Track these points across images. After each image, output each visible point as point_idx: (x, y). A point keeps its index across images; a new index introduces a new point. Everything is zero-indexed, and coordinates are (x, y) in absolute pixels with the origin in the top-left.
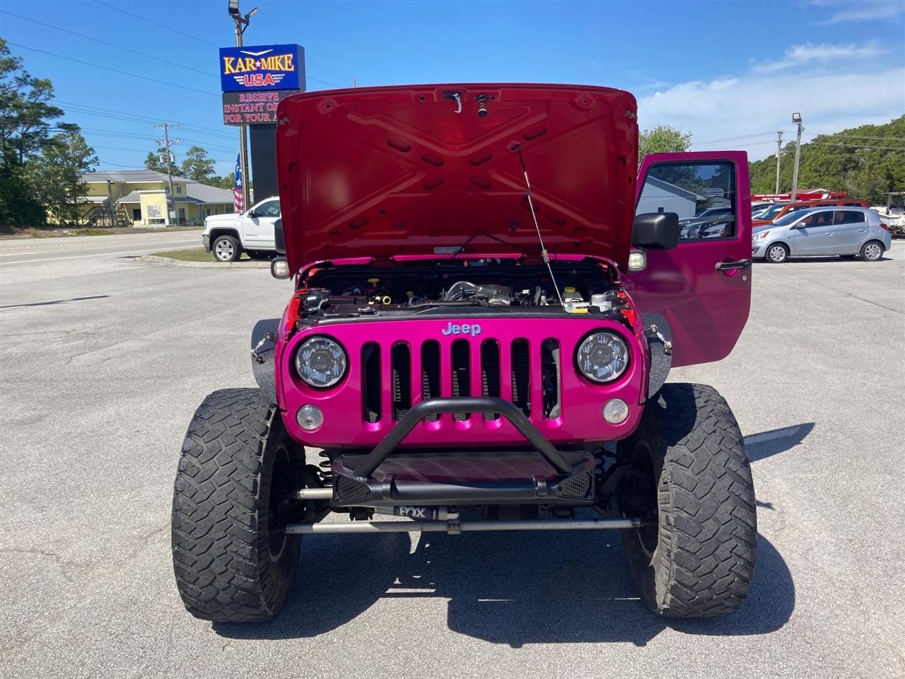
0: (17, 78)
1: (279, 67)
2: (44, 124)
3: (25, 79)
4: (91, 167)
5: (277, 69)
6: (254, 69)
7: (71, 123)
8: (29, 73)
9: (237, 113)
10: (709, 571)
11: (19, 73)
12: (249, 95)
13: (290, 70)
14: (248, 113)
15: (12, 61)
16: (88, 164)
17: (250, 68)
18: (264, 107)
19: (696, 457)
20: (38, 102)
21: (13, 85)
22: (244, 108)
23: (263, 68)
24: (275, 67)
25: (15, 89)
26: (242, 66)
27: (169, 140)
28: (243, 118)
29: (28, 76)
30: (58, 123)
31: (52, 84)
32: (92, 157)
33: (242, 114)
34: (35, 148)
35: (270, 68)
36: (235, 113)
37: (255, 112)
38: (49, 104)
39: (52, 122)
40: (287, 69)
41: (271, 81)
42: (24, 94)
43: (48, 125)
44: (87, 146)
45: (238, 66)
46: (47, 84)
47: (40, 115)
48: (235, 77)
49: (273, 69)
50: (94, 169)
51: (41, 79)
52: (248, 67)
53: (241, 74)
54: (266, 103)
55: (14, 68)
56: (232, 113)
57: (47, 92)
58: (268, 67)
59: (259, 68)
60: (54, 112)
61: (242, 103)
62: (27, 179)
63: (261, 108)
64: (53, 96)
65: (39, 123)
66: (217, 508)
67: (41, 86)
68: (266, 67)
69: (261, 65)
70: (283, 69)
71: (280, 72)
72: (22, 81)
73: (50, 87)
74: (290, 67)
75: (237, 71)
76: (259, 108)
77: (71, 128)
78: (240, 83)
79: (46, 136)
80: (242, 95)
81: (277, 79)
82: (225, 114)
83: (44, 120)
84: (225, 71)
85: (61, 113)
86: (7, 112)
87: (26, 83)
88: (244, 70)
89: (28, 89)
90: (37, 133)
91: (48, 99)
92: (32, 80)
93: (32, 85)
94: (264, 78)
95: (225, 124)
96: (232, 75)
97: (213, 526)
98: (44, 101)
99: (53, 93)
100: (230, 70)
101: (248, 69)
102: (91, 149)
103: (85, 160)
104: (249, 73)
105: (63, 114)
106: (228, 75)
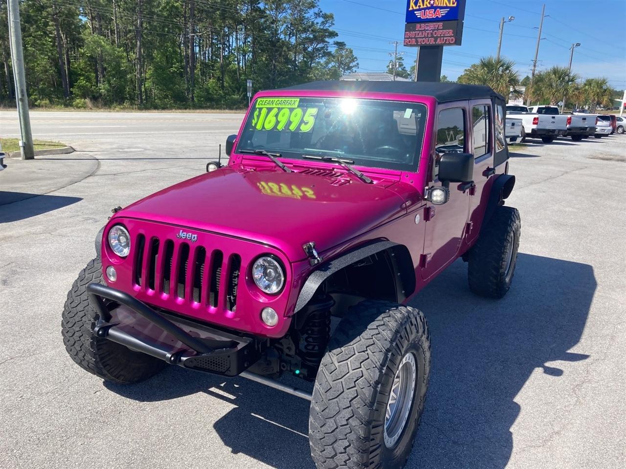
0: (315, 13)
1: (446, 4)
2: (327, 42)
3: (319, 14)
4: (354, 69)
5: (445, 5)
6: (429, 6)
7: (341, 41)
8: (322, 10)
9: (413, 38)
10: (330, 457)
11: (316, 10)
12: (423, 25)
13: (453, 5)
14: (420, 38)
15: (313, 2)
16: (352, 67)
17: (426, 5)
18: (432, 34)
19: (339, 367)
20: (325, 28)
21: (312, 18)
22: (418, 34)
23: (435, 5)
24: (443, 4)
25: (313, 20)
26: (421, 4)
27: (397, 52)
28: (417, 42)
29: (321, 12)
30: (334, 42)
31: (334, 16)
32: (355, 63)
33: (416, 38)
34: (320, 57)
35: (439, 5)
36: (412, 38)
37: (425, 37)
38: (331, 29)
39: (331, 41)
40: (451, 5)
41: (439, 14)
42: (317, 23)
43: (329, 43)
44: (353, 56)
45: (418, 4)
46: (331, 17)
47: (325, 36)
48: (415, 12)
49: (442, 5)
50: (356, 71)
51: (328, 13)
52: (425, 5)
53: (419, 10)
54: (433, 30)
55: (314, 7)
56: (409, 38)
57: (330, 21)
58: (438, 4)
59: (432, 5)
60: (333, 34)
61: (417, 31)
62: (312, 77)
63: (430, 34)
64: (334, 24)
65: (324, 41)
66: (79, 313)
67: (327, 17)
68: (437, 3)
69: (434, 3)
70: (448, 5)
71: (446, 7)
72: (317, 15)
73: (333, 18)
74: (453, 3)
75: (417, 8)
76: (428, 33)
77: (340, 45)
78: (418, 16)
79: (327, 50)
80: (418, 25)
81: (442, 13)
82: (405, 38)
83: (327, 39)
84: (409, 8)
85: (337, 35)
86: (308, 35)
87: (319, 16)
88: (422, 7)
89: (320, 20)
90: (322, 48)
91: (331, 26)
92: (323, 14)
93: (323, 17)
94: (434, 12)
95: (404, 45)
96: (414, 10)
97: (75, 323)
98: (328, 28)
99: (333, 22)
100: (412, 7)
101: (425, 6)
102: (356, 58)
103: (351, 65)
104: (425, 9)
105: (337, 36)
106: (411, 11)
